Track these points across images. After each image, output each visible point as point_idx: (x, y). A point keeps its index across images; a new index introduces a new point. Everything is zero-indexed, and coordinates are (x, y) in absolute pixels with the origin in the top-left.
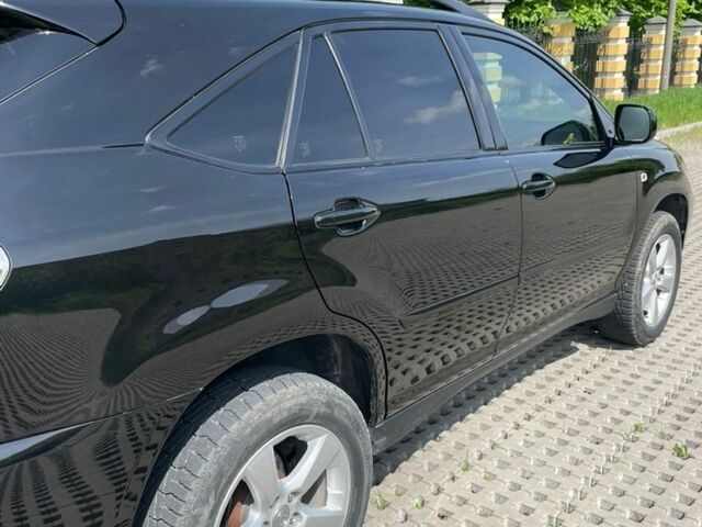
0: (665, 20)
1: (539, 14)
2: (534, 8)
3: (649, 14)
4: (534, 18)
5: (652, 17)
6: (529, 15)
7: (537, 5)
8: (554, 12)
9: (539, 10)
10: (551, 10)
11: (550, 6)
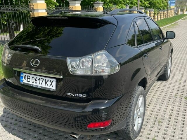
0: (137, 7)
1: (110, 6)
2: (108, 4)
3: (132, 6)
4: (109, 7)
5: (133, 6)
6: (107, 6)
7: (109, 4)
8: (113, 5)
9: (110, 5)
10: (112, 5)
11: (112, 4)
